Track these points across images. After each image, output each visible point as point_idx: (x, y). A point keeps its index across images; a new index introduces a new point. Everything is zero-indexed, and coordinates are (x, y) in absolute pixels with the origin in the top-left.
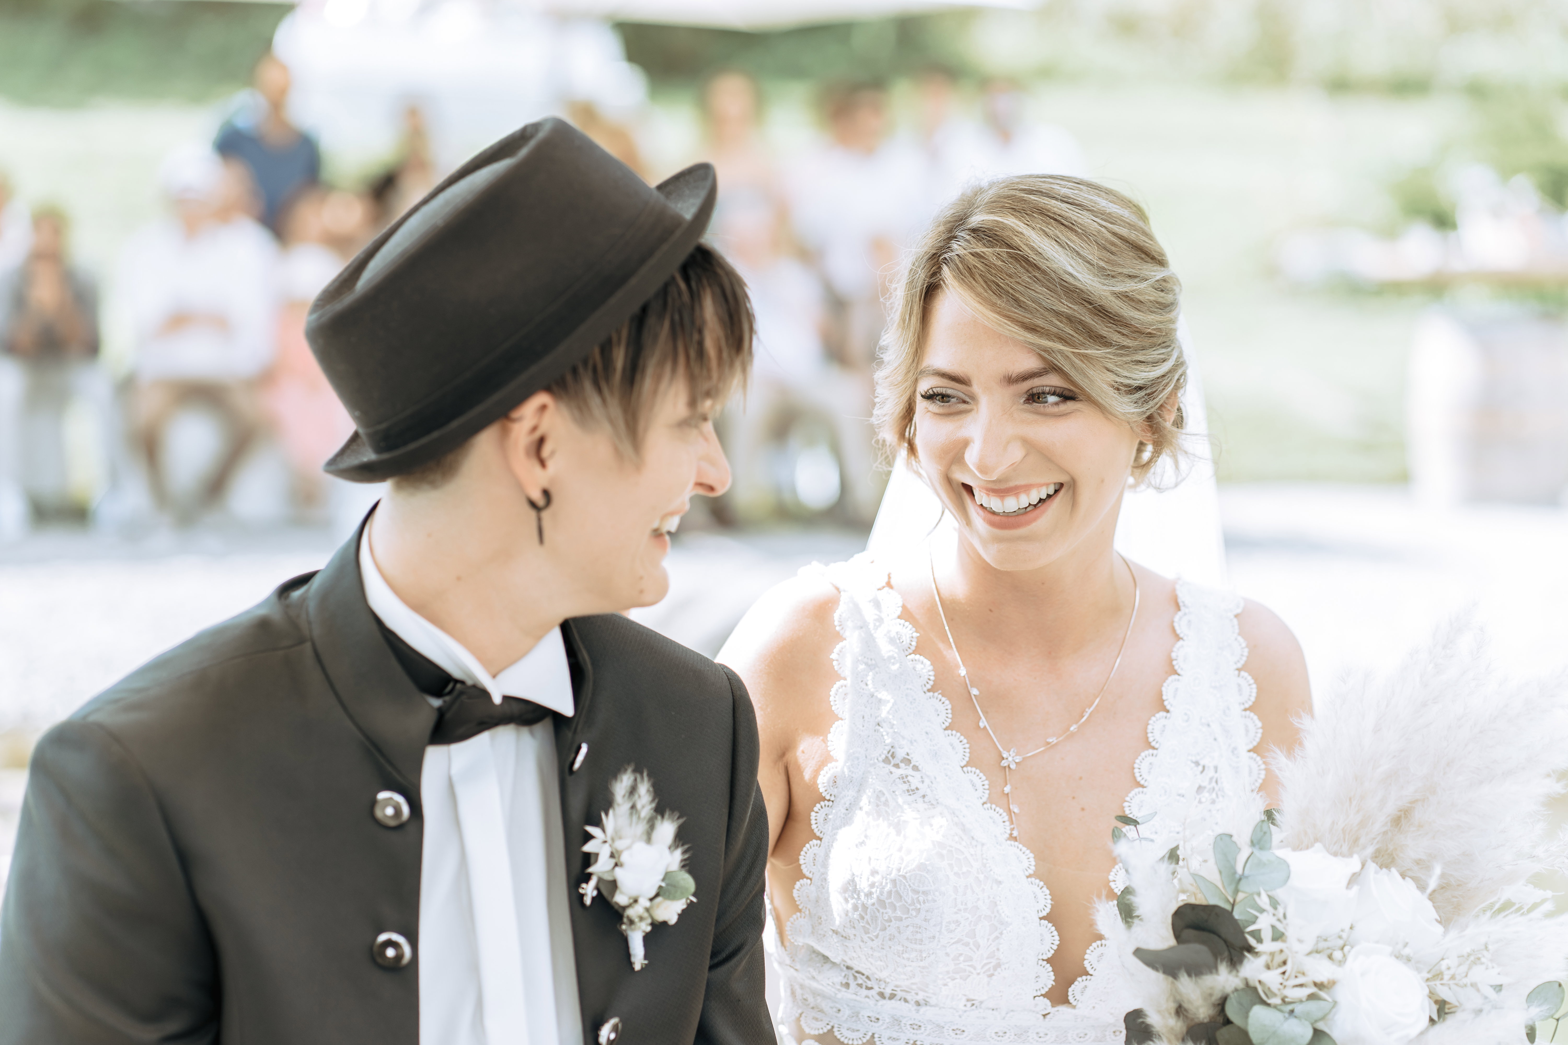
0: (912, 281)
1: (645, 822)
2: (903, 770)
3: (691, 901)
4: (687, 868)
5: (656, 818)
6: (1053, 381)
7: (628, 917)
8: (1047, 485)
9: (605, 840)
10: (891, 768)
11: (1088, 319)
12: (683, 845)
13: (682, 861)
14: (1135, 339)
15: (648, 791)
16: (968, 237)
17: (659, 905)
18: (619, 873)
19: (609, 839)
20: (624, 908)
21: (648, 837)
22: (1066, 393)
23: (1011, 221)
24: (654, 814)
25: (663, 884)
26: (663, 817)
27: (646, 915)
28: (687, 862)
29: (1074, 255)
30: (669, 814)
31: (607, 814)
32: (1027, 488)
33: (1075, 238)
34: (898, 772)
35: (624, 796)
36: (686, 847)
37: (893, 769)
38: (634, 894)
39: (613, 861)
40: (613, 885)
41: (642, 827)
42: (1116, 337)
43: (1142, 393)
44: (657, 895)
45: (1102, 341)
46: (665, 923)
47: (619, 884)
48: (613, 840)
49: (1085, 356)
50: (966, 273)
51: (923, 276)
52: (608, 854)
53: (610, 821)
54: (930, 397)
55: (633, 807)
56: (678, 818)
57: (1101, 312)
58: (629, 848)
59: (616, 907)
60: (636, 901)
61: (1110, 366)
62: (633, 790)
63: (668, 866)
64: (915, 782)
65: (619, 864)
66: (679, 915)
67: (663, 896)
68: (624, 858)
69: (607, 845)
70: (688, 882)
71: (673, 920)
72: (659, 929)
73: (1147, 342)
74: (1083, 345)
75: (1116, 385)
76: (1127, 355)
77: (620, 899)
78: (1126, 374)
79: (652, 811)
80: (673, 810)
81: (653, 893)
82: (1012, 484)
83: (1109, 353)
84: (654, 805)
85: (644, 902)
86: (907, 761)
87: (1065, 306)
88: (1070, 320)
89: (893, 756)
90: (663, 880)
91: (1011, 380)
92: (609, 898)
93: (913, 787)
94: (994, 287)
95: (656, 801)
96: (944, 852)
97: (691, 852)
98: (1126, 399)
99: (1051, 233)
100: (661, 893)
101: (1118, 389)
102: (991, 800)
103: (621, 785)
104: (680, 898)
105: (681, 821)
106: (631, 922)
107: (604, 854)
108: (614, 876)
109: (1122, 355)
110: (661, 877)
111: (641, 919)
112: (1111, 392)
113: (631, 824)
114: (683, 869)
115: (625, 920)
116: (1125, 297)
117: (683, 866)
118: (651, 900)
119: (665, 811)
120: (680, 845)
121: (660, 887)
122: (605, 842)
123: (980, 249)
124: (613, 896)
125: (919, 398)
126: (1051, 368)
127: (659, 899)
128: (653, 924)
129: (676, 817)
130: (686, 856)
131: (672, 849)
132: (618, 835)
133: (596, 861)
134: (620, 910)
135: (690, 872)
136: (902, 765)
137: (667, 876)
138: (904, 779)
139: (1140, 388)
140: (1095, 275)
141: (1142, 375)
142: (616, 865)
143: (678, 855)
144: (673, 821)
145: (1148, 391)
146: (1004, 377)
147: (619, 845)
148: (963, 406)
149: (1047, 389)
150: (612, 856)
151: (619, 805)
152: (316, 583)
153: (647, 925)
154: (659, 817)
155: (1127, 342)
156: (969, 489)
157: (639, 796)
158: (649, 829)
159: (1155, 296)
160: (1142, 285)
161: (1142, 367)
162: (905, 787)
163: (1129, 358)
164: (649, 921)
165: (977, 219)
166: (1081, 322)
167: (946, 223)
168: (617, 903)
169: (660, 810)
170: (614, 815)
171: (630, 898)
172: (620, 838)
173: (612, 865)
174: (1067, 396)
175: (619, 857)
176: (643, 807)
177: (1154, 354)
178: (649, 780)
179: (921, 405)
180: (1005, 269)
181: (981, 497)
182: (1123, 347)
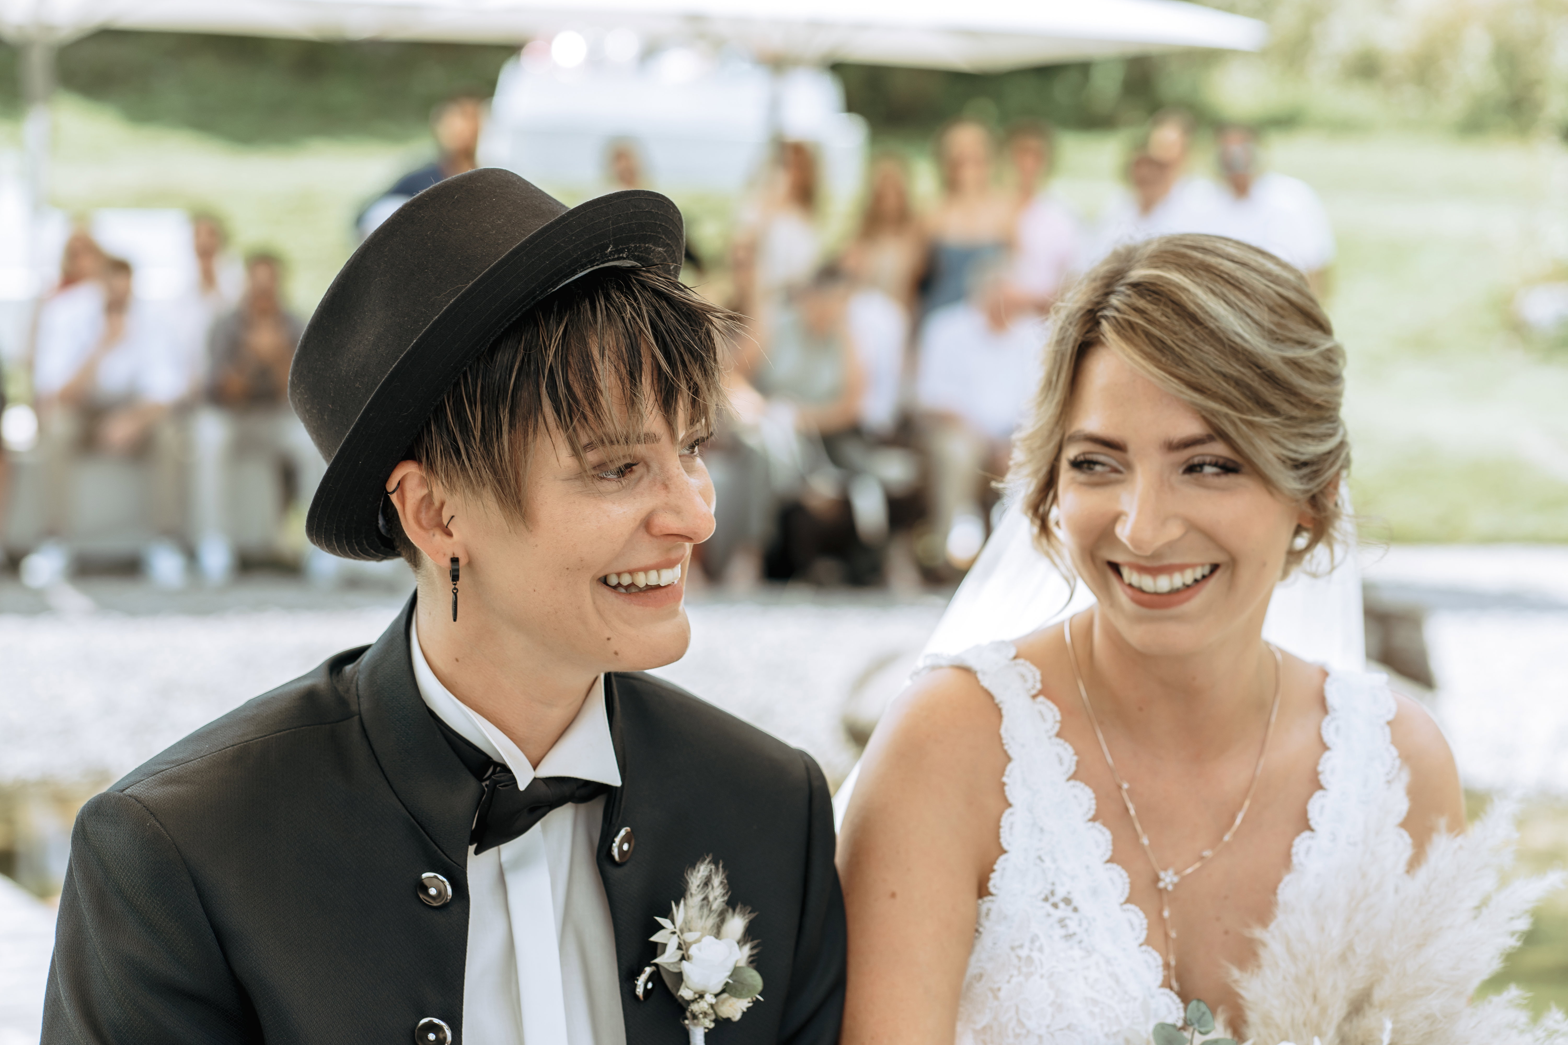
0: (1063, 339)
1: (715, 915)
2: (1063, 911)
3: (757, 999)
4: (755, 964)
5: (727, 911)
6: (1219, 449)
7: (692, 1012)
8: (1203, 565)
9: (674, 930)
10: (1048, 907)
11: (1257, 383)
12: (752, 940)
13: (750, 956)
14: (1303, 409)
15: (722, 883)
16: (1129, 292)
17: (723, 1002)
18: (685, 966)
19: (677, 930)
20: (689, 1003)
21: (717, 932)
22: (1230, 465)
23: (1175, 277)
24: (726, 907)
25: (731, 981)
26: (734, 910)
27: (711, 1011)
28: (755, 957)
29: (1244, 316)
30: (741, 908)
31: (677, 904)
32: (1182, 568)
33: (1243, 297)
34: (1058, 914)
35: (698, 886)
36: (756, 942)
37: (1052, 910)
38: (699, 988)
39: (680, 953)
40: (679, 977)
41: (712, 921)
42: (1285, 407)
43: (1305, 471)
44: (723, 991)
45: (1270, 409)
46: (728, 1020)
47: (685, 978)
48: (682, 932)
49: (1251, 424)
50: (1127, 330)
51: (1075, 335)
52: (676, 946)
53: (680, 913)
54: (1077, 464)
55: (706, 898)
56: (750, 912)
57: (1271, 378)
58: (698, 941)
59: (680, 1000)
60: (701, 996)
61: (1276, 436)
62: (707, 883)
63: (737, 962)
64: (1073, 926)
65: (686, 956)
66: (744, 1013)
67: (729, 993)
68: (693, 951)
69: (675, 936)
70: (756, 980)
71: (737, 1016)
72: (722, 1024)
73: (1315, 414)
74: (1250, 411)
75: (1283, 458)
76: (1294, 427)
77: (686, 993)
78: (1292, 446)
79: (724, 904)
80: (745, 904)
81: (719, 989)
82: (1166, 562)
83: (1276, 422)
84: (726, 898)
85: (710, 999)
86: (1067, 901)
87: (1235, 369)
88: (1238, 383)
89: (1053, 893)
90: (730, 976)
91: (1173, 447)
92: (673, 991)
93: (1071, 931)
94: (1157, 343)
95: (729, 893)
96: (1096, 1010)
97: (760, 948)
98: (1293, 474)
99: (1217, 291)
100: (727, 990)
101: (1284, 462)
102: (1148, 942)
103: (696, 877)
104: (747, 997)
105: (753, 915)
106: (695, 1017)
107: (672, 944)
108: (680, 968)
109: (1289, 426)
110: (729, 973)
111: (705, 1014)
112: (1279, 466)
113: (701, 917)
114: (751, 965)
115: (688, 1014)
116: (1294, 364)
117: (751, 962)
118: (716, 996)
119: (737, 904)
120: (750, 939)
121: (727, 984)
122: (674, 933)
123: (1141, 303)
124: (678, 990)
125: (1064, 465)
126: (1218, 434)
127: (725, 995)
128: (716, 1021)
129: (748, 911)
130: (755, 951)
131: (741, 944)
132: (687, 927)
133: (663, 952)
134: (684, 1004)
135: (757, 969)
136: (1062, 905)
137: (736, 972)
138: (1062, 922)
139: (1305, 464)
140: (1264, 337)
141: (1311, 449)
142: (683, 958)
143: (746, 950)
144: (744, 915)
145: (1314, 468)
146: (1165, 443)
147: (689, 937)
148: (1114, 476)
149: (1208, 459)
150: (680, 948)
151: (691, 894)
152: (366, 657)
153: (711, 1021)
154: (730, 911)
155: (1296, 412)
156: (1115, 567)
157: (713, 888)
158: (719, 923)
159: (1322, 365)
160: (1311, 353)
161: (1309, 441)
162: (1063, 932)
163: (1295, 431)
164: (713, 1017)
165: (1138, 274)
166: (1249, 387)
167: (1103, 278)
168: (681, 997)
169: (732, 904)
170: (685, 904)
171: (695, 993)
172: (690, 930)
173: (679, 957)
174: (1228, 468)
175: (687, 950)
176: (716, 899)
177: (1322, 429)
178: (724, 872)
179: (1066, 475)
180: (1170, 326)
181: (1131, 576)
182: (1291, 418)
